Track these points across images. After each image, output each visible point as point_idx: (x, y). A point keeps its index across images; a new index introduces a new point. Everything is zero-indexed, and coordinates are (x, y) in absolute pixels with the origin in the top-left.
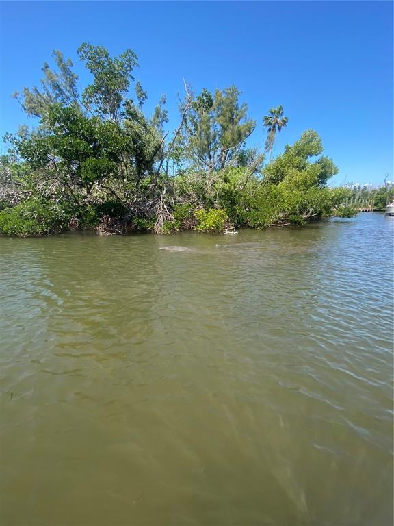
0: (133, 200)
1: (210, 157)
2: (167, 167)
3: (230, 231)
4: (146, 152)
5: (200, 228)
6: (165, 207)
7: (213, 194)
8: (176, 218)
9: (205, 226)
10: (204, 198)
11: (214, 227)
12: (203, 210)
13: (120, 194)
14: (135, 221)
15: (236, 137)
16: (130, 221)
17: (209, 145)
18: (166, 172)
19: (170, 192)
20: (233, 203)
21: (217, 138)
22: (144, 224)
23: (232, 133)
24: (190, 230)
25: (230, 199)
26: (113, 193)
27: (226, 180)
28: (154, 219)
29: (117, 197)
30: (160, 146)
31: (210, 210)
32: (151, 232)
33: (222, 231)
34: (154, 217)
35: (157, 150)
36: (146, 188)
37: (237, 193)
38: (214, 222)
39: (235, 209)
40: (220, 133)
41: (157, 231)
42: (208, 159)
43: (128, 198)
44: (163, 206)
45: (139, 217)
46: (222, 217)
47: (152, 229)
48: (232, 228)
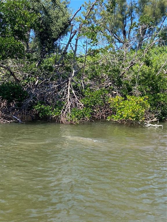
0: (34, 82)
1: (124, 33)
2: (76, 46)
3: (152, 123)
4: (53, 28)
5: (115, 118)
6: (73, 91)
7: (130, 77)
8: (86, 106)
9: (121, 116)
10: (120, 83)
11: (133, 118)
12: (119, 97)
13: (19, 75)
14: (37, 107)
15: (158, 11)
16: (30, 107)
17: (124, 19)
18: (75, 51)
19: (79, 75)
20: (155, 89)
21: (134, 11)
22: (48, 111)
23: (154, 7)
24: (102, 120)
25: (152, 84)
26: (12, 74)
27: (148, 63)
28: (60, 105)
29: (15, 78)
30: (70, 23)
31: (128, 97)
32: (56, 121)
33: (142, 122)
34: (60, 103)
35: (66, 27)
36: (51, 69)
37: (160, 78)
38: (133, 112)
39: (159, 97)
40: (137, 5)
41: (63, 119)
42: (122, 35)
43: (29, 80)
44: (71, 91)
45: (42, 103)
46: (143, 105)
47: (57, 117)
48: (155, 119)
